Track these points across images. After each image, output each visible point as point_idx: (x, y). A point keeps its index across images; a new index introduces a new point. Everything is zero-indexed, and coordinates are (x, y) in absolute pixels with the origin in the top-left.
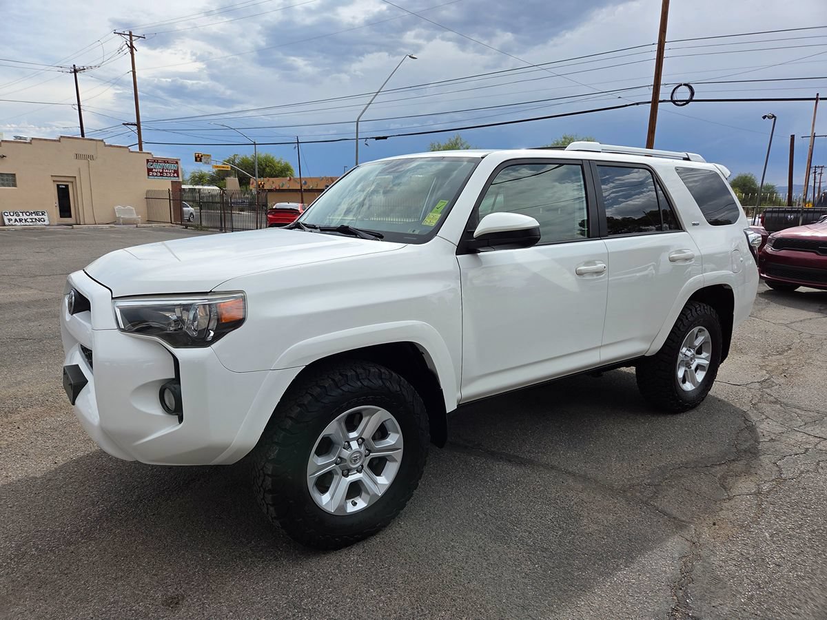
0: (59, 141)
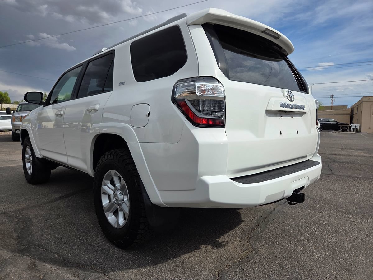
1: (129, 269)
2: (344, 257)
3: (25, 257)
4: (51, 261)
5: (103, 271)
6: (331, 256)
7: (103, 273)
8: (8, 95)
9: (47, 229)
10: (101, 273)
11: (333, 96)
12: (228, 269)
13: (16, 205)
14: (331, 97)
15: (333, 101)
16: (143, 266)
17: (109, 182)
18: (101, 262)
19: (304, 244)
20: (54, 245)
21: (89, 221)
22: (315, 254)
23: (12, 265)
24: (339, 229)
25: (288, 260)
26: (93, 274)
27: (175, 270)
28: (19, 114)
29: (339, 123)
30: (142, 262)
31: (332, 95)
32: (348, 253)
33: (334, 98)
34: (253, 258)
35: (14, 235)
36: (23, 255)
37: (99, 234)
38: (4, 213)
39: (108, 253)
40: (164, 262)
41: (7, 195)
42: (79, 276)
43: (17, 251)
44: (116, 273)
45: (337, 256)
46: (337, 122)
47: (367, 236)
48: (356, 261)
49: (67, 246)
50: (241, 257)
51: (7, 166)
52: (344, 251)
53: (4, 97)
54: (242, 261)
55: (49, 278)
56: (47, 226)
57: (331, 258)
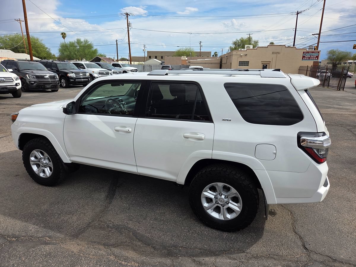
0: (267, 47)
4: (202, 255)
7: (244, 252)
10: (242, 252)
15: (201, 48)
17: (208, 189)
26: (239, 254)
31: (201, 42)
36: (177, 257)
42: (234, 259)
44: (250, 250)
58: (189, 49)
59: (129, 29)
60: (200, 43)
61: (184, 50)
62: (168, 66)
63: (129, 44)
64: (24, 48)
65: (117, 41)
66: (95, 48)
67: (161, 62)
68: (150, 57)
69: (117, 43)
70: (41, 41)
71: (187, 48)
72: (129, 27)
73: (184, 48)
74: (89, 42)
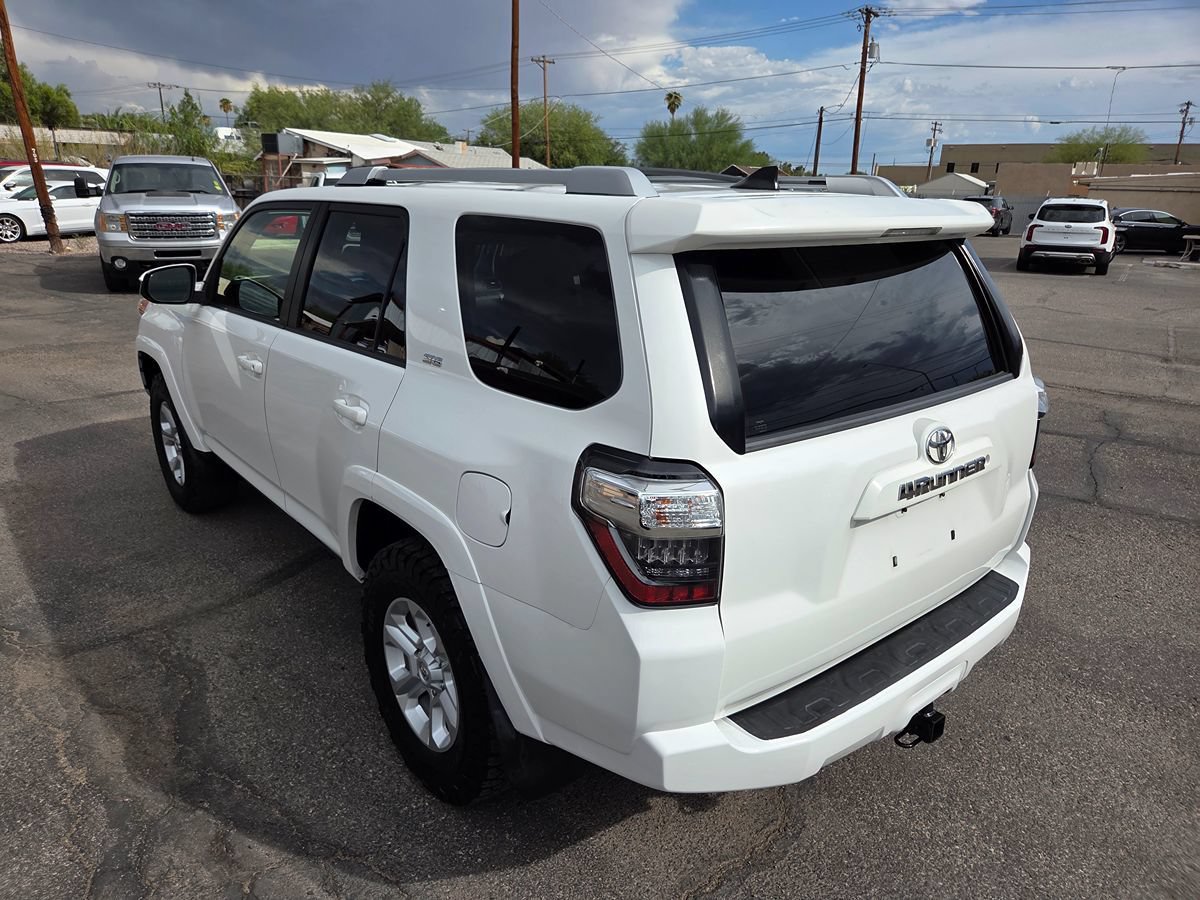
1: (459, 873)
2: (1036, 865)
3: (199, 812)
4: (266, 832)
5: (395, 875)
6: (1000, 860)
7: (397, 883)
8: (68, 95)
9: (247, 709)
10: (391, 882)
11: (1191, 107)
12: (713, 891)
13: (156, 604)
14: (1182, 111)
15: (1187, 127)
16: (496, 864)
17: (404, 618)
18: (390, 846)
19: (935, 808)
20: (269, 772)
21: (355, 680)
22: (956, 850)
23: (172, 843)
24: (1051, 752)
25: (878, 867)
26: (371, 884)
27: (576, 885)
28: (117, 206)
29: (1186, 227)
30: (494, 852)
31: (1189, 104)
32: (1050, 850)
33: (1193, 116)
34: (786, 852)
35: (165, 726)
36: (196, 805)
37: (382, 735)
38: (127, 638)
39: (407, 813)
40: (547, 855)
41: (125, 557)
42: (335, 890)
43: (178, 789)
44: (429, 886)
45: (1018, 861)
46: (1179, 222)
47: (1125, 789)
48: (1064, 885)
49: (302, 778)
50: (753, 849)
51: (108, 420)
52: (1042, 844)
53: (59, 102)
54: (753, 865)
55: (266, 895)
56: (246, 698)
57: (997, 868)
58: (1120, 135)
59: (868, 65)
60: (1186, 111)
61: (1099, 138)
62: (990, 200)
63: (858, 120)
64: (545, 143)
65: (822, 109)
66: (746, 137)
67: (983, 184)
68: (951, 168)
69: (821, 118)
70: (596, 121)
71: (1113, 129)
72: (868, 60)
73: (1100, 128)
74: (731, 118)
